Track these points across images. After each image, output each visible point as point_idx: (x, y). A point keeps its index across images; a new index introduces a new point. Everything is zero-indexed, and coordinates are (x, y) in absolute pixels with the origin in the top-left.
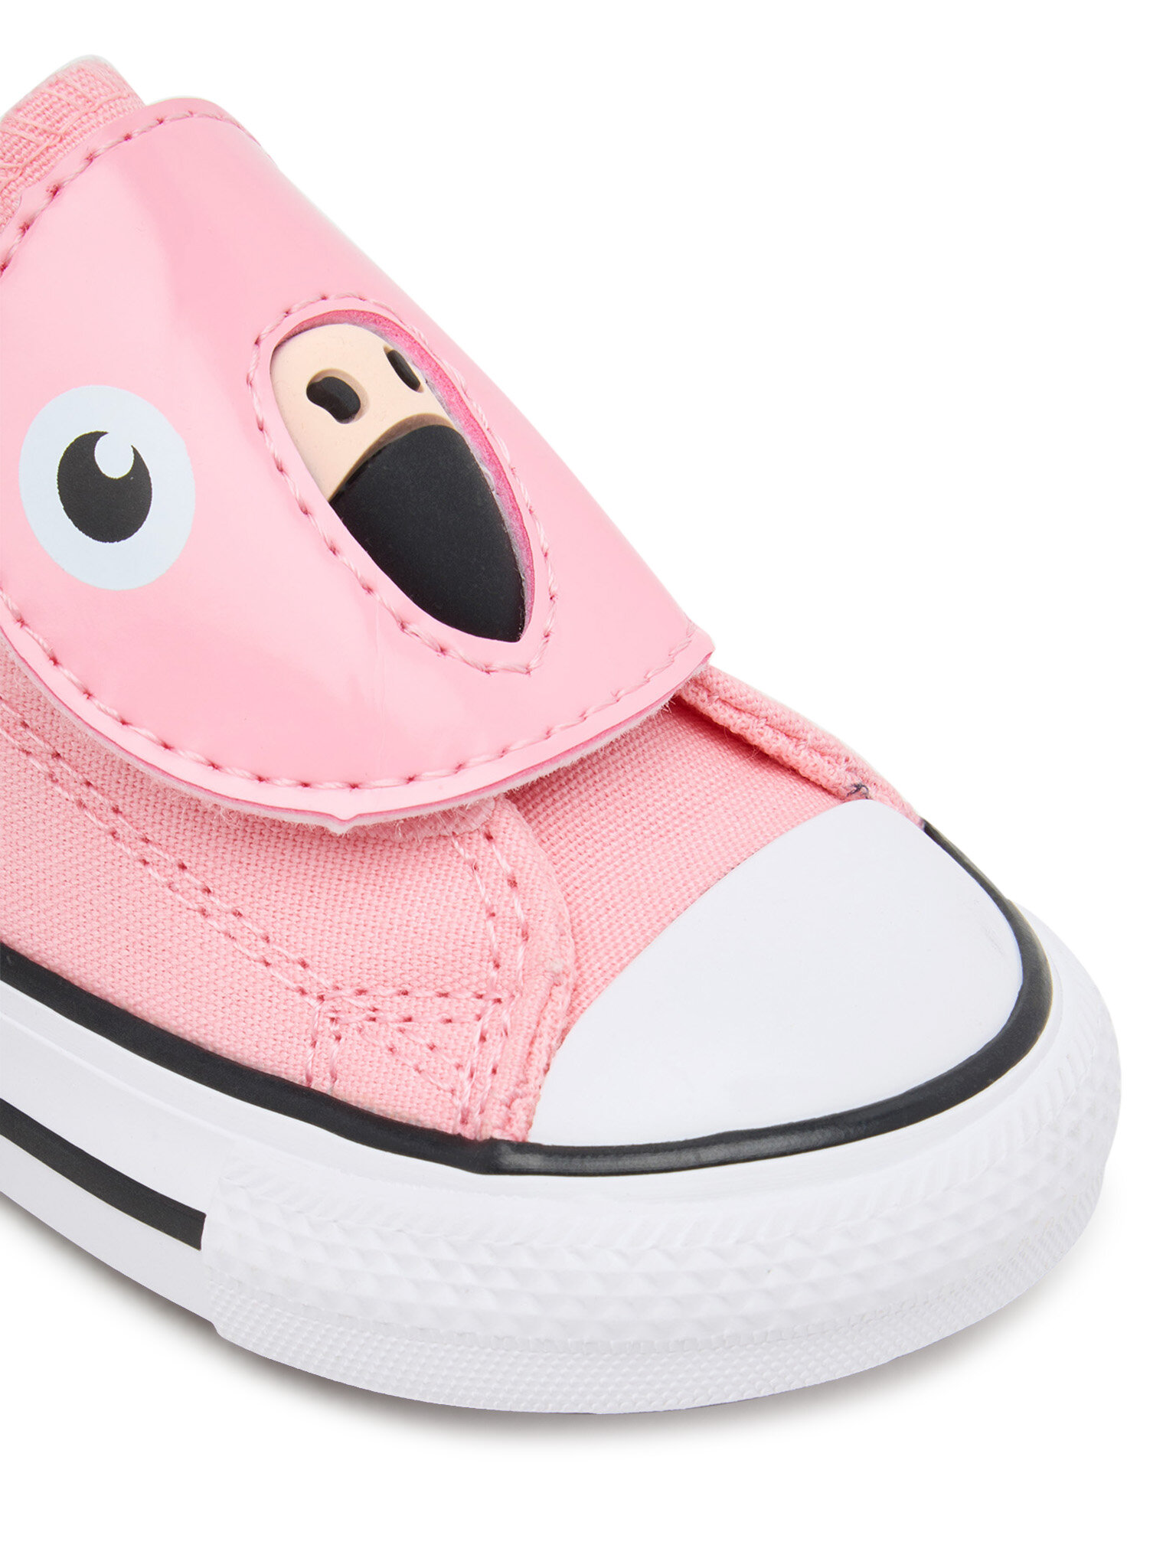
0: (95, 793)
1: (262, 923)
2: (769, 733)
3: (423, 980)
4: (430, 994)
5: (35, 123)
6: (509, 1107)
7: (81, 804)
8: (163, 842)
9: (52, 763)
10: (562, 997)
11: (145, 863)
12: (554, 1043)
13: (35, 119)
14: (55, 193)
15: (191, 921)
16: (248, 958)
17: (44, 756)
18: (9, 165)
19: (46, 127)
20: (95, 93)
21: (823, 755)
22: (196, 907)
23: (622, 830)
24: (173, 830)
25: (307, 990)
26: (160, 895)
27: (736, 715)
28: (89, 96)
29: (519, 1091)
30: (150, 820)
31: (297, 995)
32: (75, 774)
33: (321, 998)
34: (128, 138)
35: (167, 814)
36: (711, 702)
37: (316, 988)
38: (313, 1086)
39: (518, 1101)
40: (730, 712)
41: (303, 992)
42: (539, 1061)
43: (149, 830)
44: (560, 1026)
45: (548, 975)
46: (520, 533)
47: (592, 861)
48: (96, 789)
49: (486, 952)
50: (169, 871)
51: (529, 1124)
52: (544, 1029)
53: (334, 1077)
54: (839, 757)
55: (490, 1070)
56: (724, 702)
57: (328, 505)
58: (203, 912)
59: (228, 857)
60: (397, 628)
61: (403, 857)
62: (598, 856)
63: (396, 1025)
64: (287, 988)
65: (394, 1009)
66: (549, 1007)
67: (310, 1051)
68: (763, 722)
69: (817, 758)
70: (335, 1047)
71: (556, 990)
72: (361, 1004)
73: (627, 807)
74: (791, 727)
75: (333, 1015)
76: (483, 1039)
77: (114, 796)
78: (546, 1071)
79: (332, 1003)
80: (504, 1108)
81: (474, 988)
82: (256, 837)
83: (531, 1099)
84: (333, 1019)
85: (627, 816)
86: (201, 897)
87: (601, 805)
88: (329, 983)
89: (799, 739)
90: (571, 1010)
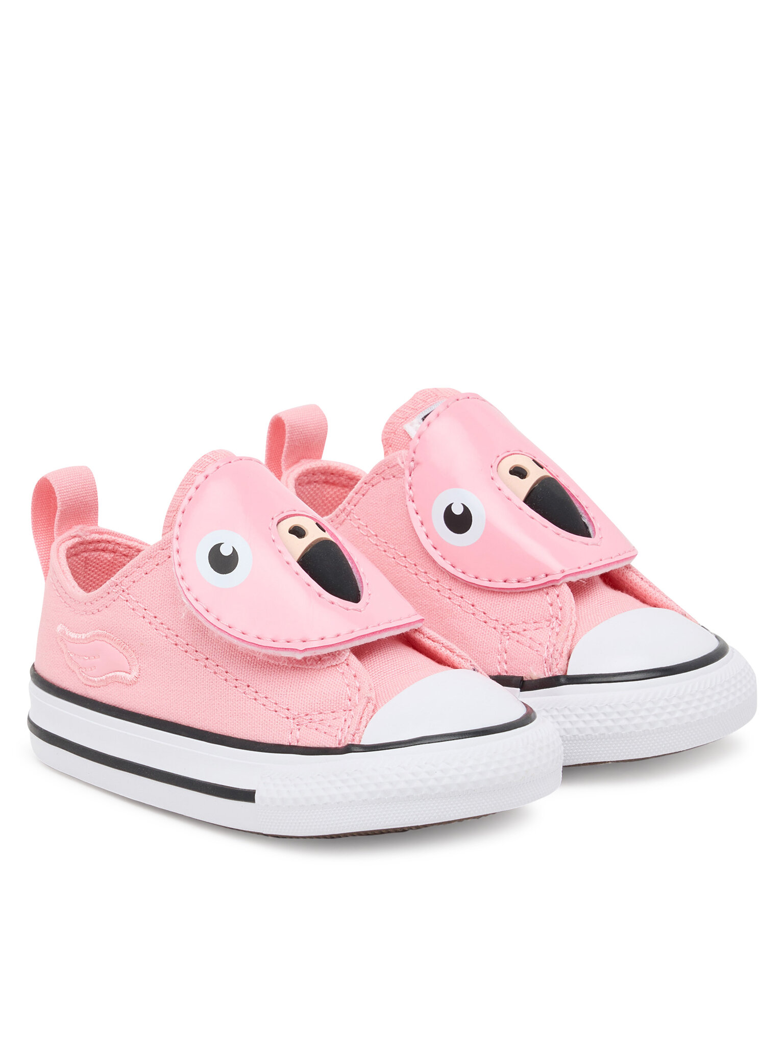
0: (220, 668)
1: (275, 698)
2: (443, 649)
3: (327, 708)
4: (329, 712)
5: (197, 469)
6: (354, 736)
7: (215, 673)
8: (242, 679)
9: (206, 661)
10: (371, 707)
11: (236, 687)
12: (368, 719)
13: (197, 467)
14: (206, 478)
15: (252, 702)
16: (270, 710)
17: (203, 660)
18: (190, 483)
19: (200, 470)
20: (217, 458)
21: (462, 659)
22: (253, 698)
23: (393, 670)
24: (246, 675)
25: (289, 717)
26: (241, 696)
27: (432, 642)
28: (215, 459)
29: (357, 732)
30: (238, 673)
31: (286, 719)
32: (213, 663)
33: (294, 719)
34: (230, 462)
35: (243, 670)
36: (424, 638)
37: (292, 716)
38: (291, 744)
39: (356, 734)
40: (431, 641)
41: (288, 718)
42: (364, 723)
43: (238, 676)
44: (370, 715)
45: (366, 698)
46: (359, 578)
47: (383, 678)
48: (220, 666)
49: (347, 696)
50: (244, 688)
51: (360, 741)
52: (365, 714)
53: (298, 742)
54: (468, 660)
55: (347, 727)
56: (429, 638)
57: (297, 563)
58: (255, 699)
59: (264, 680)
60: (318, 596)
61: (320, 673)
62: (385, 677)
63: (318, 722)
64: (283, 717)
65: (317, 718)
66: (367, 708)
67: (290, 735)
68: (441, 645)
69: (460, 659)
70: (298, 733)
71: (369, 704)
72: (307, 718)
73: (395, 665)
74: (451, 647)
75: (297, 723)
76: (345, 721)
77: (226, 667)
78: (365, 727)
79: (297, 720)
80: (352, 736)
81: (343, 708)
82: (273, 673)
83: (361, 734)
84: (297, 725)
85: (395, 667)
86: (255, 694)
87: (386, 663)
88: (296, 713)
89: (454, 652)
90: (374, 711)
